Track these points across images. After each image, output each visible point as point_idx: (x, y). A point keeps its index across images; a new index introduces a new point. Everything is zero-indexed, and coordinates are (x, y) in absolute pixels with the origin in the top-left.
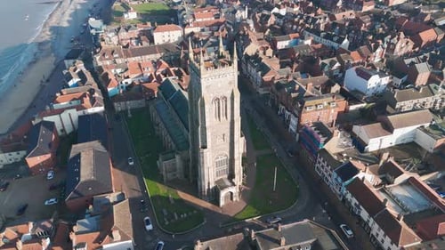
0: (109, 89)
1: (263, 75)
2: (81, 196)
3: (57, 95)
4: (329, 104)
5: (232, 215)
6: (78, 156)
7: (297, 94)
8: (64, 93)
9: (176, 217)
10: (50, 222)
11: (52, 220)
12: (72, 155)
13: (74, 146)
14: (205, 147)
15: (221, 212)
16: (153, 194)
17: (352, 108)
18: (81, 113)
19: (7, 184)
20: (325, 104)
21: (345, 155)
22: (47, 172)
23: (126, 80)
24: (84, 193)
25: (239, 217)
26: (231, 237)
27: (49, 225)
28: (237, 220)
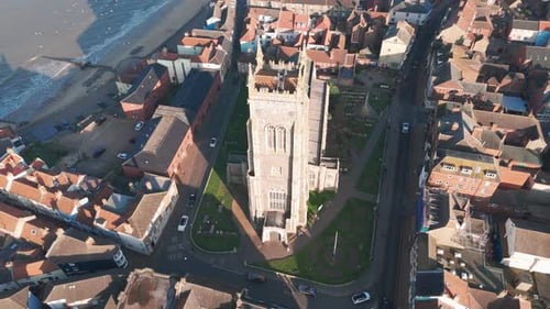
0: (242, 42)
1: (436, 83)
2: (136, 166)
3: (186, 34)
4: (485, 172)
5: (268, 258)
6: (159, 119)
7: (448, 137)
8: (194, 34)
9: (212, 231)
10: (97, 182)
11: (100, 181)
12: (154, 117)
13: (160, 107)
14: (252, 174)
15: (259, 247)
16: (210, 191)
17: (537, 187)
18: (195, 65)
19: (105, 119)
20: (479, 170)
21: (458, 255)
22: (138, 121)
23: (269, 34)
24: (140, 164)
25: (272, 264)
26: (218, 293)
27: (94, 185)
28: (269, 267)
